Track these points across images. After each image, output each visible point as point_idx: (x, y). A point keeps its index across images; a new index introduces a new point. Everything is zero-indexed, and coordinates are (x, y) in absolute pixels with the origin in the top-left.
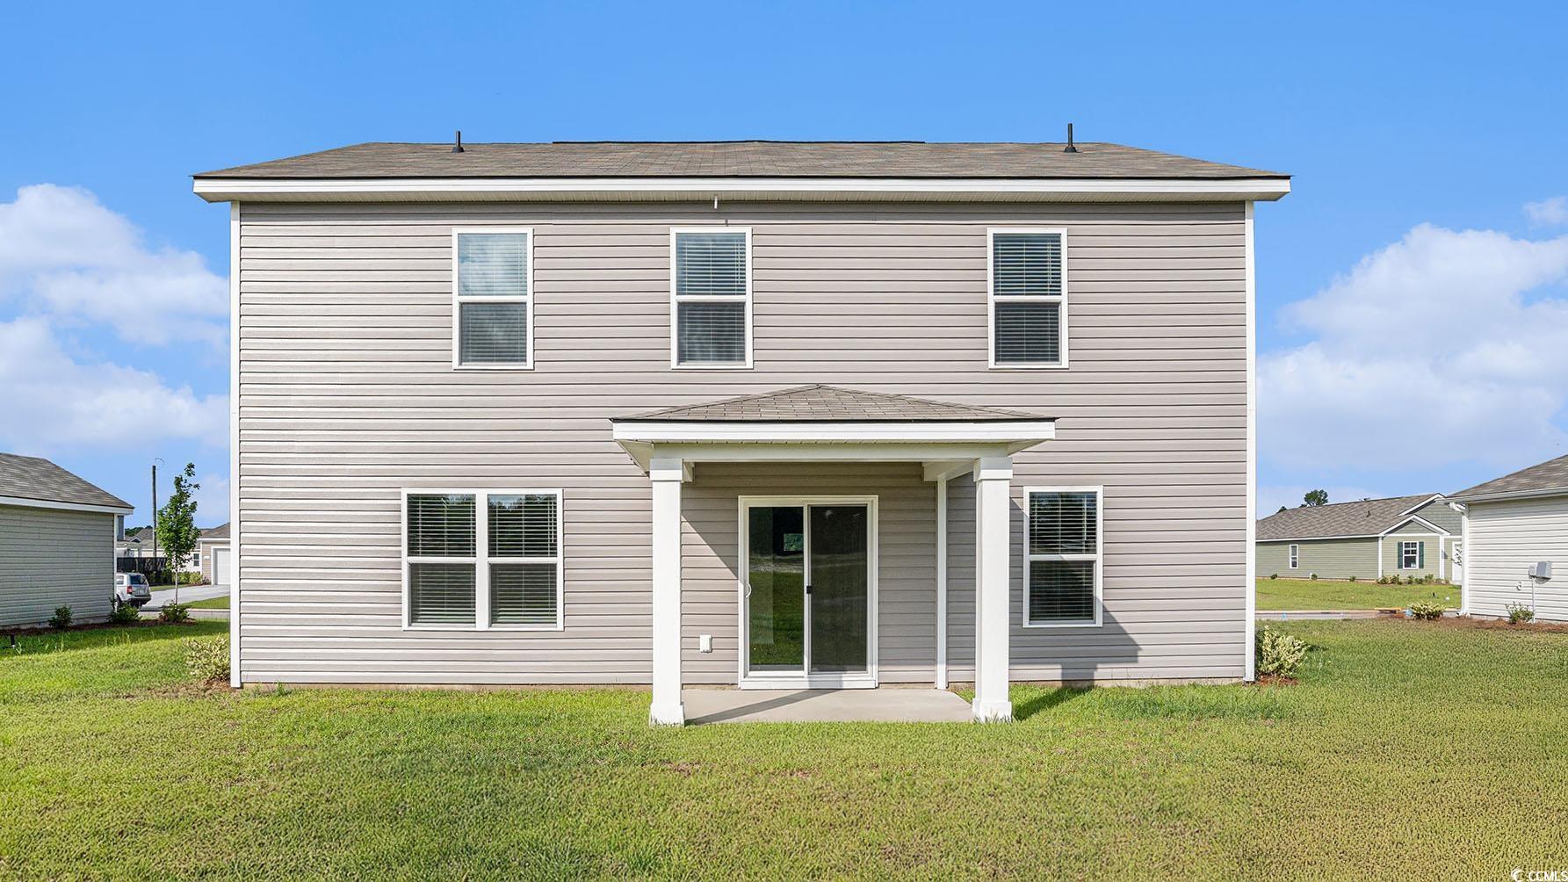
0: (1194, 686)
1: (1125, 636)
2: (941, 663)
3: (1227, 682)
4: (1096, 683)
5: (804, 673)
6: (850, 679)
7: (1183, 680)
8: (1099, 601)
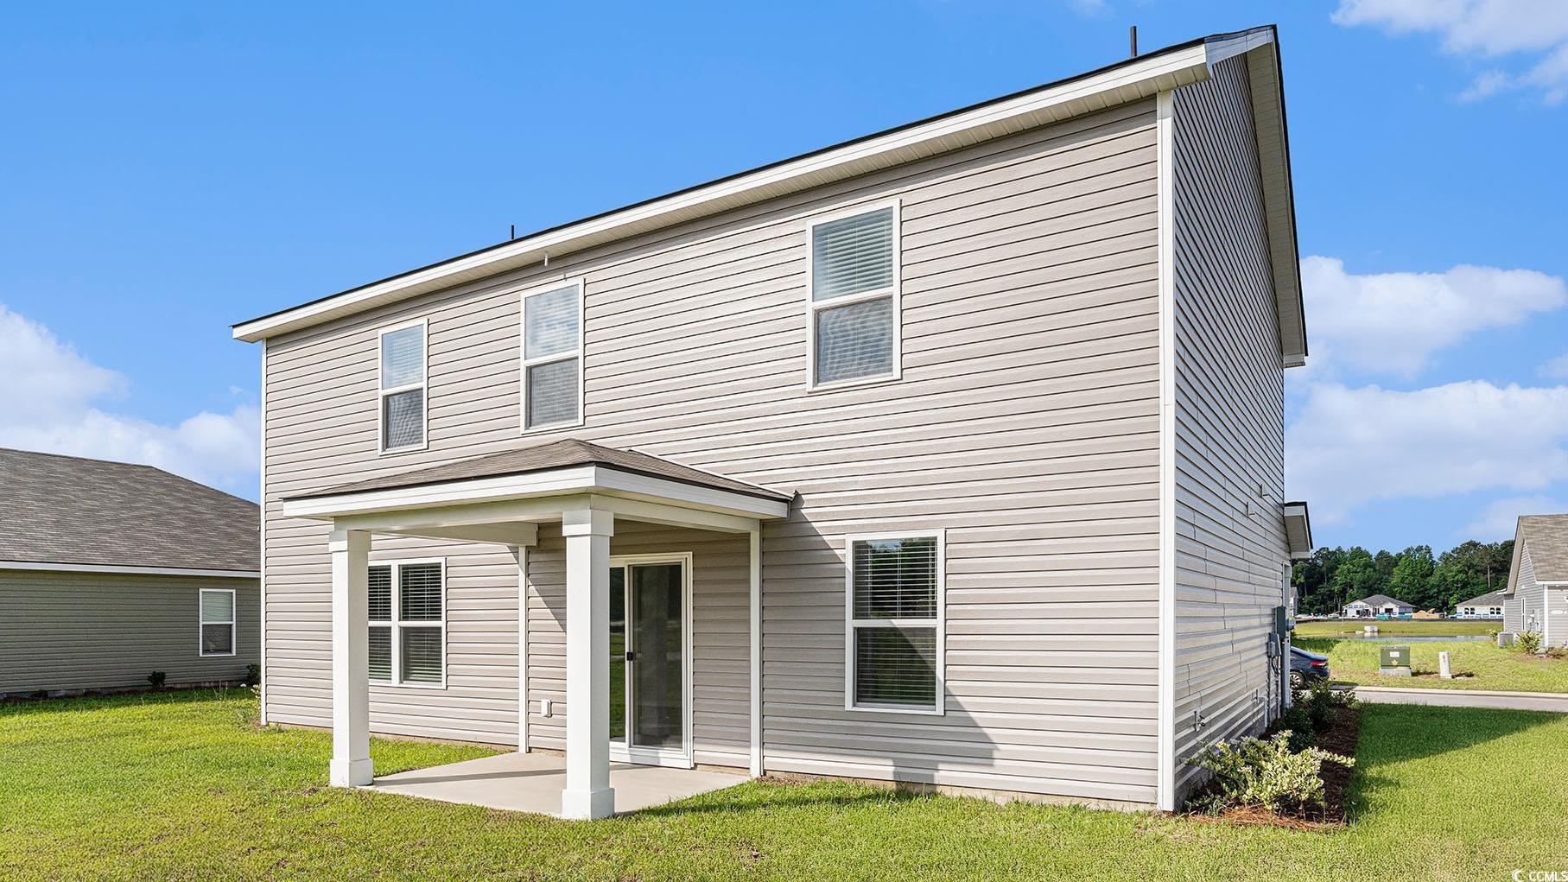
0: (1076, 808)
1: (977, 730)
2: (755, 746)
3: (1129, 808)
4: (939, 789)
5: (625, 745)
6: (666, 755)
7: (1063, 799)
8: (939, 681)
